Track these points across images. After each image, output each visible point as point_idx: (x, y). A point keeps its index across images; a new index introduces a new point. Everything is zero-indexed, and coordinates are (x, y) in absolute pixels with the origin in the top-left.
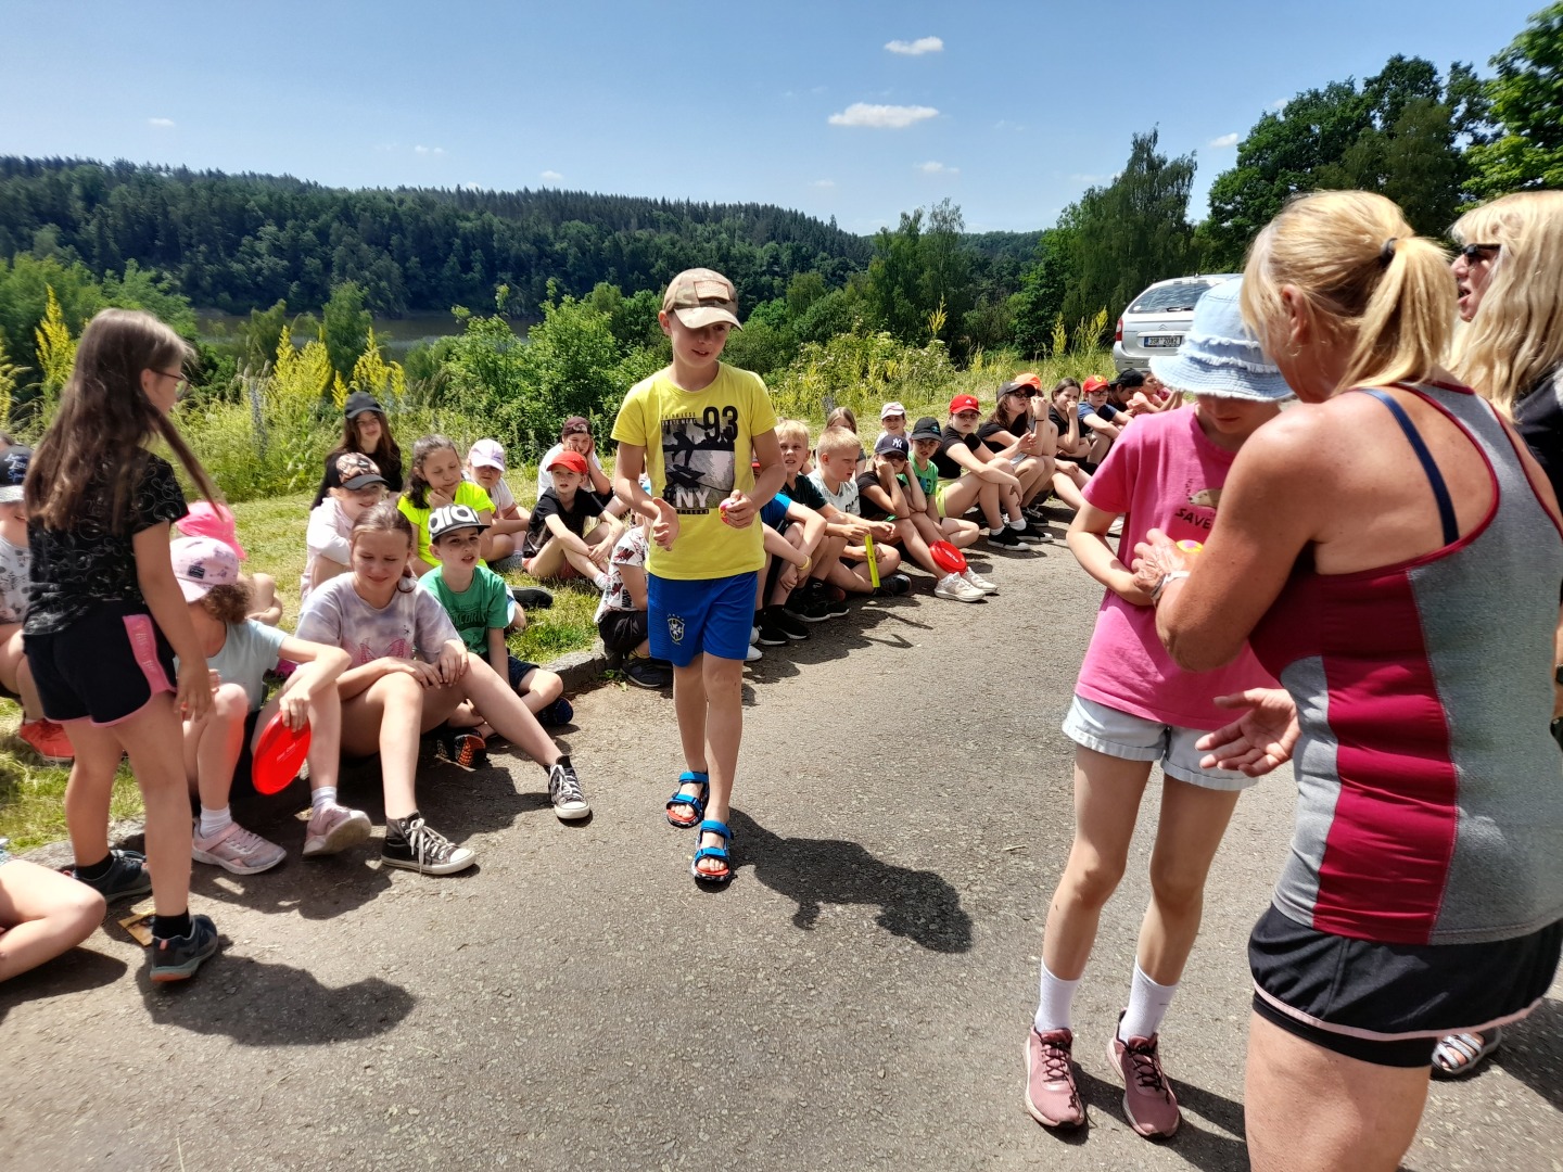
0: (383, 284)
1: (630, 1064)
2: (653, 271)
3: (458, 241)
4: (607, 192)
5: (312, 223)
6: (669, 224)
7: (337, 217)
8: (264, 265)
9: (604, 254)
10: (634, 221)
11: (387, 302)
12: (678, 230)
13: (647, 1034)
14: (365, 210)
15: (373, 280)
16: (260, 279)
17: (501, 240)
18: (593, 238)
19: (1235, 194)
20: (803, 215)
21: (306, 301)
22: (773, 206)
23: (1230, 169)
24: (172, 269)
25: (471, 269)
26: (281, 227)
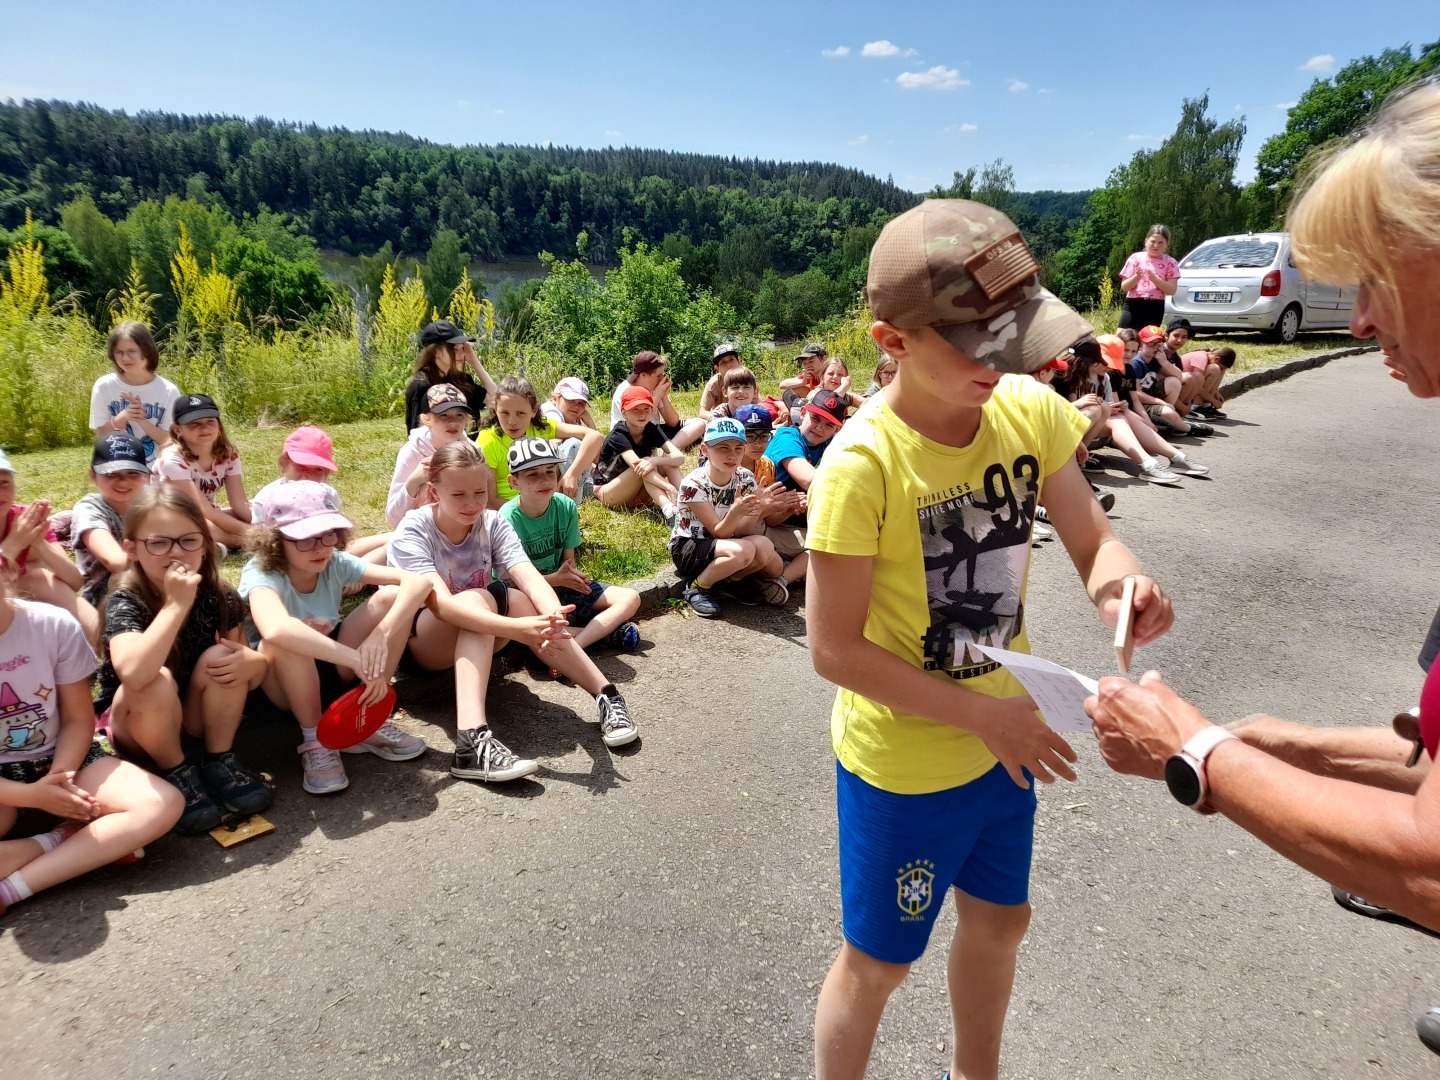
0: (482, 231)
1: (682, 1013)
2: (722, 223)
3: (549, 193)
4: (683, 151)
5: (421, 176)
6: (739, 181)
7: (444, 170)
8: (380, 212)
9: (679, 207)
10: (706, 177)
11: (485, 247)
12: (746, 186)
13: (699, 982)
14: (468, 163)
15: (473, 228)
16: (376, 224)
17: (586, 193)
18: (669, 192)
19: (1283, 158)
20: (862, 173)
21: (415, 245)
22: (834, 165)
23: (1279, 133)
24: (302, 214)
25: (560, 219)
26: (396, 178)
